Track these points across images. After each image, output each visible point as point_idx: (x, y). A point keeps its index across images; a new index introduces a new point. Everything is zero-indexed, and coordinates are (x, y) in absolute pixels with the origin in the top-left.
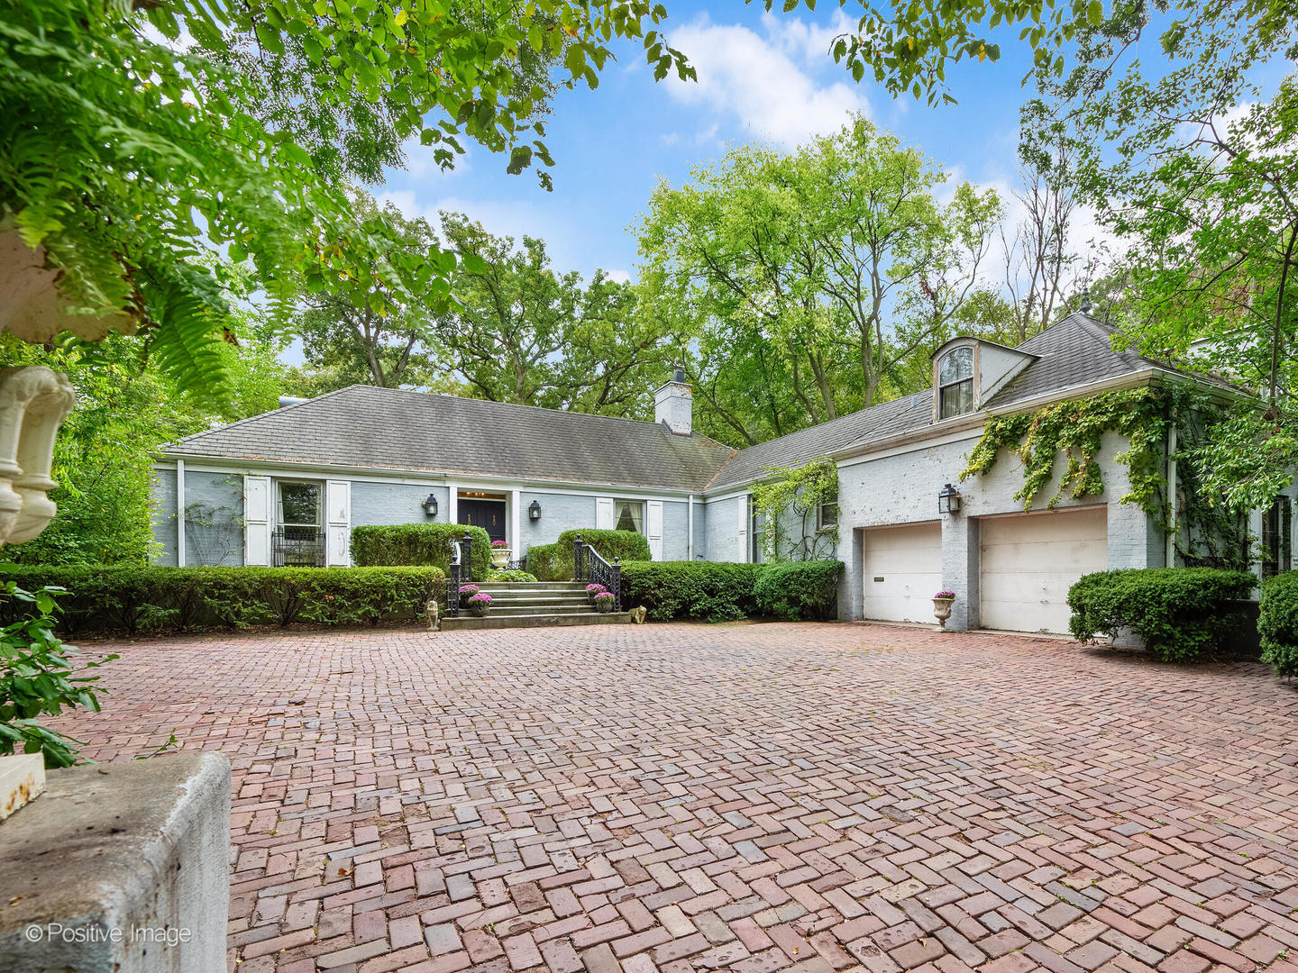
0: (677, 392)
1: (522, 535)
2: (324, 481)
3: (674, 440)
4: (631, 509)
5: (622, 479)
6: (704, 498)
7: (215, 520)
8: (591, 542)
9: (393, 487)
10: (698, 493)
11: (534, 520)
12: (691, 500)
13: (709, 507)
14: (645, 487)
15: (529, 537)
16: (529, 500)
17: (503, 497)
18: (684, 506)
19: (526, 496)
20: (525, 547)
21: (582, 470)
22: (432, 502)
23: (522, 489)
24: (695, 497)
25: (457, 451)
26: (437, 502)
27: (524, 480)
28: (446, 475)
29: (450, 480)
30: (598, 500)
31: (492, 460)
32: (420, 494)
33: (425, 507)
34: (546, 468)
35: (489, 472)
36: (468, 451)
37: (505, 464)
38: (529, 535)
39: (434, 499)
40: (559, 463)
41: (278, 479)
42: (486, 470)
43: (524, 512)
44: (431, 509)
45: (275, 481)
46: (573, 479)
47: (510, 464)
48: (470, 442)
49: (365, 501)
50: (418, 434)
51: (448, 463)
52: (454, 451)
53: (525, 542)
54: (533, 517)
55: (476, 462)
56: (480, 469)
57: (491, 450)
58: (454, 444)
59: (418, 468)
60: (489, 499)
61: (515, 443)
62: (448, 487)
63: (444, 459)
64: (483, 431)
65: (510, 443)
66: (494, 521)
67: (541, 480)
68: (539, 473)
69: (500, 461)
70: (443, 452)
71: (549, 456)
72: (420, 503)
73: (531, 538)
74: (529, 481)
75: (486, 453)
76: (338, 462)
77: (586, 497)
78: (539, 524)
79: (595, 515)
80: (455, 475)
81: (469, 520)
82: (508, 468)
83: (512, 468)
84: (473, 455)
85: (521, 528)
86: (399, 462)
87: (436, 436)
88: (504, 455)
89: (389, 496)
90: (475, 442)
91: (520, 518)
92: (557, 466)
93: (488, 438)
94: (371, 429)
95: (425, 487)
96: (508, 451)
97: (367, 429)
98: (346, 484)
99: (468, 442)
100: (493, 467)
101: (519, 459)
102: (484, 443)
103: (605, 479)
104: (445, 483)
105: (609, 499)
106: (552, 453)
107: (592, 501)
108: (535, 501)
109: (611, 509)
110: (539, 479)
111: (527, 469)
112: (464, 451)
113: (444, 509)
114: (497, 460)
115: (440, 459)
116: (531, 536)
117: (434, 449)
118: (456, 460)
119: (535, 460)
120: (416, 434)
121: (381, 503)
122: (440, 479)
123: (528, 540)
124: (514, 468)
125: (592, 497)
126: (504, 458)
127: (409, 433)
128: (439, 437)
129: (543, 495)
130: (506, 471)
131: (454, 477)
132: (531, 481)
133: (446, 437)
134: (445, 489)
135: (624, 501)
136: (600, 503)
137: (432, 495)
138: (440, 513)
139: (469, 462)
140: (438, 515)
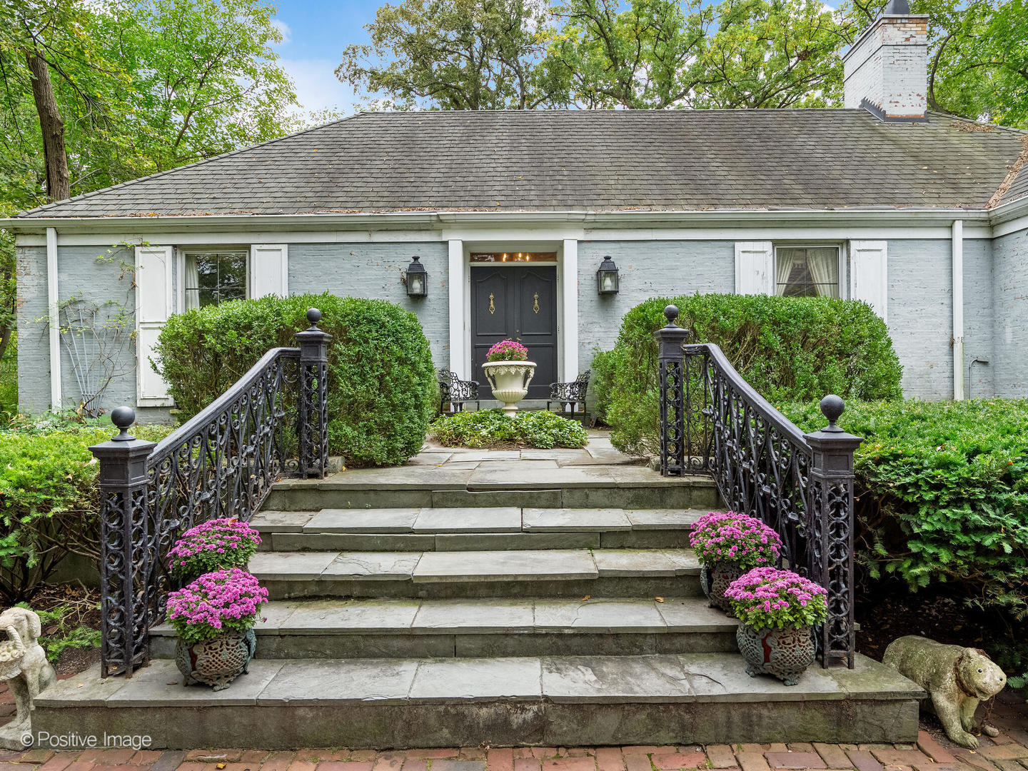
0: (895, 34)
1: (583, 330)
2: (247, 247)
3: (893, 130)
4: (812, 265)
5: (785, 197)
6: (991, 224)
7: (100, 323)
8: (717, 333)
9: (353, 249)
10: (978, 213)
11: (606, 298)
12: (959, 232)
13: (1008, 244)
14: (844, 211)
16: (595, 258)
17: (551, 256)
18: (941, 249)
19: (588, 249)
20: (589, 355)
21: (704, 190)
22: (416, 272)
23: (582, 236)
24: (968, 224)
25: (476, 179)
26: (426, 270)
27: (583, 217)
28: (441, 218)
29: (449, 228)
30: (739, 246)
31: (533, 188)
32: (398, 259)
33: (407, 283)
34: (634, 192)
35: (522, 207)
36: (495, 178)
37: (556, 192)
38: (596, 330)
39: (420, 266)
40: (659, 182)
41: (185, 250)
42: (517, 203)
43: (588, 282)
44: (417, 287)
45: (178, 252)
46: (686, 207)
47: (564, 192)
48: (503, 165)
49: (311, 279)
50: (422, 162)
51: (453, 199)
52: (471, 179)
53: (589, 343)
54: (603, 290)
55: (503, 193)
56: (507, 203)
57: (536, 173)
58: (474, 170)
59: (396, 209)
60: (528, 262)
61: (583, 160)
62: (446, 243)
63: (448, 194)
64: (531, 148)
65: (573, 160)
66: (536, 305)
67: (618, 212)
68: (618, 202)
69: (547, 188)
70: (451, 184)
71: (642, 173)
72: (400, 275)
73: (602, 335)
74: (593, 217)
75: (525, 178)
76: (268, 211)
77: (712, 243)
78: (617, 303)
79: (732, 279)
80: (457, 217)
81: (492, 306)
82: (559, 197)
83: (566, 198)
84: (502, 183)
85: (580, 314)
86: (368, 204)
87: (449, 162)
88: (558, 178)
89: (349, 266)
90: (511, 164)
91: (579, 294)
92: (654, 187)
93: (536, 156)
94: (352, 162)
95: (403, 245)
96: (565, 173)
97: (346, 163)
98: (280, 250)
99: (499, 165)
100: (531, 198)
101: (582, 183)
102: (527, 165)
103: (754, 201)
104: (440, 235)
105: (762, 243)
106: (646, 169)
107: (726, 253)
108: (607, 258)
109: (767, 267)
110: (614, 212)
111: (595, 197)
112: (488, 179)
113: (440, 286)
114: (541, 188)
115: (441, 194)
116: (600, 330)
117: (437, 180)
118: (467, 193)
119: (613, 182)
120: (419, 162)
121: (336, 280)
122: (430, 228)
123: (595, 339)
124: (571, 197)
125: (725, 243)
126: (555, 182)
127: (408, 162)
128: (455, 162)
129: (623, 245)
130: (554, 203)
131: (456, 222)
132: (598, 217)
133: (465, 162)
134: (440, 247)
135: (795, 244)
136: (743, 252)
137: (416, 259)
138: (433, 293)
139: (490, 193)
140: (429, 297)
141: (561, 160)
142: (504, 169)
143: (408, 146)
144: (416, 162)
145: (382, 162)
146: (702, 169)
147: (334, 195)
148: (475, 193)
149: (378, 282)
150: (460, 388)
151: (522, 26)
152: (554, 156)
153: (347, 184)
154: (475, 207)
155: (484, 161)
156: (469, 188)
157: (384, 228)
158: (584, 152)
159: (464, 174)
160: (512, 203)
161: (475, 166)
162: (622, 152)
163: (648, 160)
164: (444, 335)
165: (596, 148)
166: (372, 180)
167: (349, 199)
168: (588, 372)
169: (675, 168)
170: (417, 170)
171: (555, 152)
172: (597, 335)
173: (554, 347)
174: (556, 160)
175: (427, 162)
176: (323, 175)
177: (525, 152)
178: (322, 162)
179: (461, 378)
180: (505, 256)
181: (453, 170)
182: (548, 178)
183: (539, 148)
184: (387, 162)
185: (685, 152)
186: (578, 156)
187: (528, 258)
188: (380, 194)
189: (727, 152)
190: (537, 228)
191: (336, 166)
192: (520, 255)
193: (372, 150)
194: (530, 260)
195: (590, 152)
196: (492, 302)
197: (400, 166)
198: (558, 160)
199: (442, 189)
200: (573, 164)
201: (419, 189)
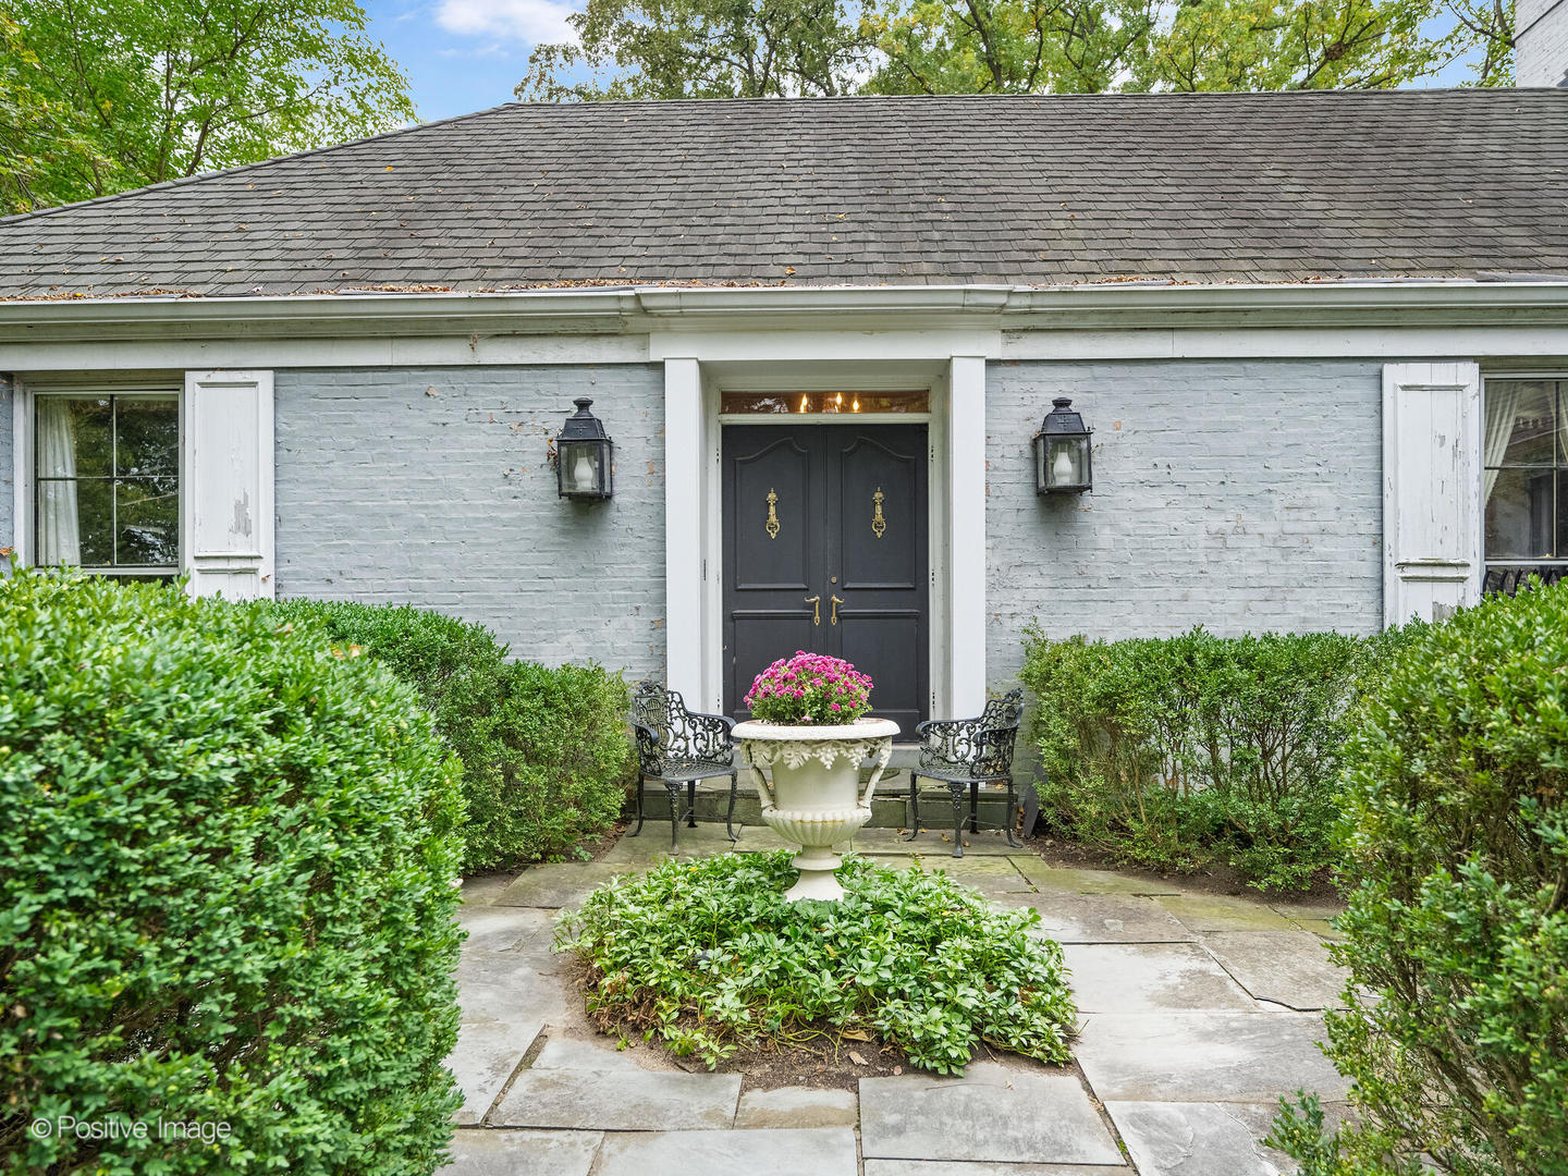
1: (997, 582)
2: (176, 377)
5: (1492, 254)
9: (431, 382)
11: (1056, 503)
15: (1033, 586)
16: (1032, 401)
17: (917, 400)
19: (1016, 382)
20: (1012, 643)
22: (584, 438)
23: (997, 348)
25: (739, 221)
26: (609, 432)
27: (1002, 300)
28: (646, 303)
29: (667, 330)
30: (1394, 375)
31: (872, 237)
32: (541, 406)
33: (561, 464)
34: (1117, 244)
35: (847, 277)
36: (782, 219)
37: (926, 246)
38: (1031, 582)
39: (594, 424)
40: (1171, 224)
41: (34, 384)
42: (834, 270)
43: (1009, 464)
44: (585, 475)
45: (18, 389)
46: (1260, 276)
47: (947, 246)
48: (800, 193)
49: (330, 455)
50: (619, 189)
51: (679, 261)
52: (727, 220)
53: (1013, 616)
54: (1051, 485)
55: (800, 248)
56: (810, 270)
57: (877, 208)
58: (735, 203)
59: (538, 284)
60: (857, 415)
61: (982, 182)
62: (659, 366)
63: (668, 251)
64: (863, 162)
65: (961, 182)
66: (879, 516)
67: (1089, 287)
68: (1083, 266)
69: (906, 237)
70: (678, 230)
71: (1125, 206)
72: (545, 447)
73: (1044, 594)
74: (1027, 301)
75: (853, 217)
76: (229, 290)
77: (1325, 366)
78: (1083, 518)
79: (1375, 457)
80: (686, 301)
81: (773, 519)
82: (937, 257)
83: (954, 257)
84: (799, 228)
85: (991, 543)
86: (471, 273)
87: (679, 188)
88: (928, 216)
89: (421, 424)
90: (821, 192)
91: (988, 495)
92: (1164, 234)
93: (875, 176)
94: (461, 190)
95: (553, 371)
96: (946, 207)
97: (447, 191)
98: (253, 384)
99: (791, 193)
100: (868, 258)
101: (988, 226)
102: (857, 192)
103: (1426, 262)
104: (645, 348)
105: (1452, 365)
106: (1135, 197)
107: (1361, 391)
108: (1061, 404)
109: (1465, 426)
110: (1079, 288)
111: (1025, 256)
112: (765, 220)
113: (644, 472)
114: (892, 237)
115: (652, 252)
116: (1039, 581)
117: (648, 223)
118: (715, 250)
119: (1062, 224)
120: (612, 189)
121: (392, 457)
122: (619, 329)
123: (1027, 605)
124: (965, 257)
125: (1356, 366)
126: (924, 226)
127: (587, 189)
128: (692, 188)
129: (1098, 370)
130: (926, 268)
131: (682, 315)
132: (1038, 301)
133: (716, 188)
134: (644, 375)
135: (1532, 368)
136: (1406, 388)
137: (583, 405)
138: (628, 489)
139: (769, 249)
140: (617, 499)
141: (934, 183)
142: (804, 201)
143: (594, 160)
144: (607, 189)
145: (530, 189)
146: (1264, 197)
147: (399, 254)
148: (733, 249)
149: (492, 463)
150: (690, 732)
151: (836, 14)
152: (916, 176)
153: (437, 232)
154: (730, 280)
155: (757, 186)
156: (719, 239)
157: (509, 330)
158: (984, 167)
159: (712, 211)
160: (822, 270)
161: (736, 195)
162: (1070, 167)
163: (1133, 182)
164: (654, 593)
165: (1008, 160)
166: (496, 223)
167: (433, 263)
168: (1015, 695)
169: (1201, 197)
170: (605, 204)
171: (917, 168)
172: (1033, 595)
173: (922, 619)
174: (922, 183)
175: (630, 189)
176: (389, 215)
177: (851, 169)
178: (396, 191)
179: (693, 706)
180: (805, 401)
181: (686, 204)
182: (906, 218)
183: (883, 162)
184: (540, 190)
185: (1212, 166)
186: (971, 175)
187: (856, 405)
188: (507, 253)
189: (1308, 166)
190: (884, 330)
191: (424, 198)
192: (839, 399)
193: (511, 168)
194: (864, 409)
195: (996, 167)
196: (772, 510)
197: (567, 197)
198: (927, 183)
199: (656, 241)
200: (962, 190)
201: (603, 242)
